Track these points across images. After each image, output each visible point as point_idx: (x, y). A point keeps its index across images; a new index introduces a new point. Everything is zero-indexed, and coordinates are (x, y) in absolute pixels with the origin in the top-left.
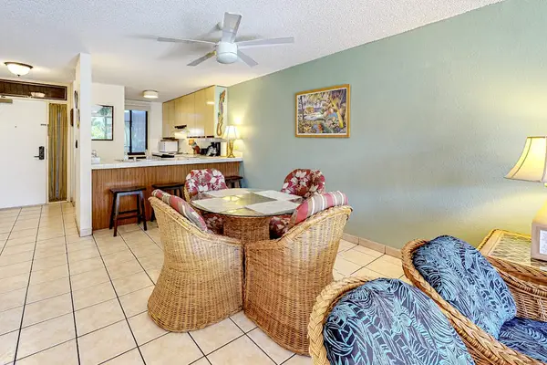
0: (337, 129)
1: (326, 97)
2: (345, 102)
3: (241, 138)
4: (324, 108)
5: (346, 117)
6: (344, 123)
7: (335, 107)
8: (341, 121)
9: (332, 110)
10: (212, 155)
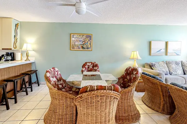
0: (88, 48)
1: (84, 37)
2: (91, 40)
3: (33, 50)
4: (83, 40)
5: (91, 44)
6: (90, 46)
7: (87, 41)
8: (89, 46)
9: (86, 42)
10: (7, 60)
